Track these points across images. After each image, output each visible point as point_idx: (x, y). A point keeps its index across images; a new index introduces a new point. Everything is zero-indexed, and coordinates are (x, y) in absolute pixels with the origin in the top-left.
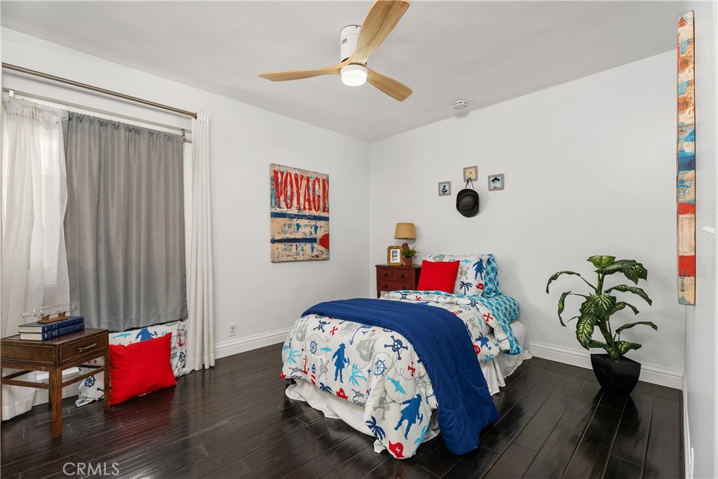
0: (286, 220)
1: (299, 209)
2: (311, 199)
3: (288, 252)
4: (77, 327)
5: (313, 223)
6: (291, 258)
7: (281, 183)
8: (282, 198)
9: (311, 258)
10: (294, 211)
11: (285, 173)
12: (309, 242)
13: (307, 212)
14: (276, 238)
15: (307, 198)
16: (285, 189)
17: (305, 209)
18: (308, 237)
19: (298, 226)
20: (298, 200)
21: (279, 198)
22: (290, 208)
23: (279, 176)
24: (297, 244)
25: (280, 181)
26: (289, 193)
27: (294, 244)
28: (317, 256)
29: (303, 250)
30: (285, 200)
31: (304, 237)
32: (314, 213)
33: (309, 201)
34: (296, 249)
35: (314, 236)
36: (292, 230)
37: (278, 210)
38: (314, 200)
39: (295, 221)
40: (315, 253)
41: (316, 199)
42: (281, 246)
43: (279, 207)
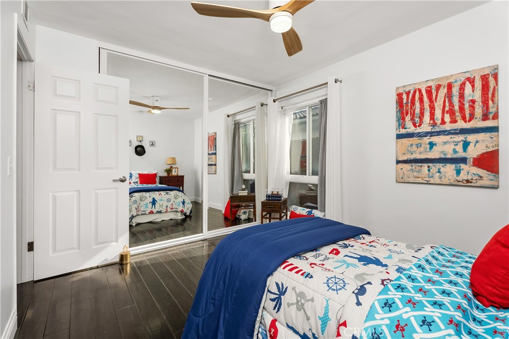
0: (415, 140)
1: (434, 125)
2: (457, 108)
3: (415, 174)
4: (279, 199)
5: (461, 138)
6: (420, 180)
7: (407, 103)
8: (408, 118)
9: (456, 183)
10: (426, 127)
11: (412, 92)
12: (453, 163)
13: (448, 126)
14: (400, 159)
15: (447, 109)
16: (411, 108)
17: (443, 122)
18: (449, 156)
19: (432, 145)
20: (432, 115)
21: (403, 119)
22: (420, 126)
23: (405, 96)
24: (430, 165)
25: (405, 101)
26: (418, 111)
27: (425, 166)
28: (468, 181)
29: (439, 172)
30: (412, 119)
31: (443, 156)
32: (461, 124)
33: (452, 112)
34: (429, 170)
35: (461, 154)
36: (422, 149)
37: (403, 131)
38: (462, 109)
39: (426, 140)
40: (463, 176)
41: (467, 106)
42: (407, 167)
43: (404, 127)
